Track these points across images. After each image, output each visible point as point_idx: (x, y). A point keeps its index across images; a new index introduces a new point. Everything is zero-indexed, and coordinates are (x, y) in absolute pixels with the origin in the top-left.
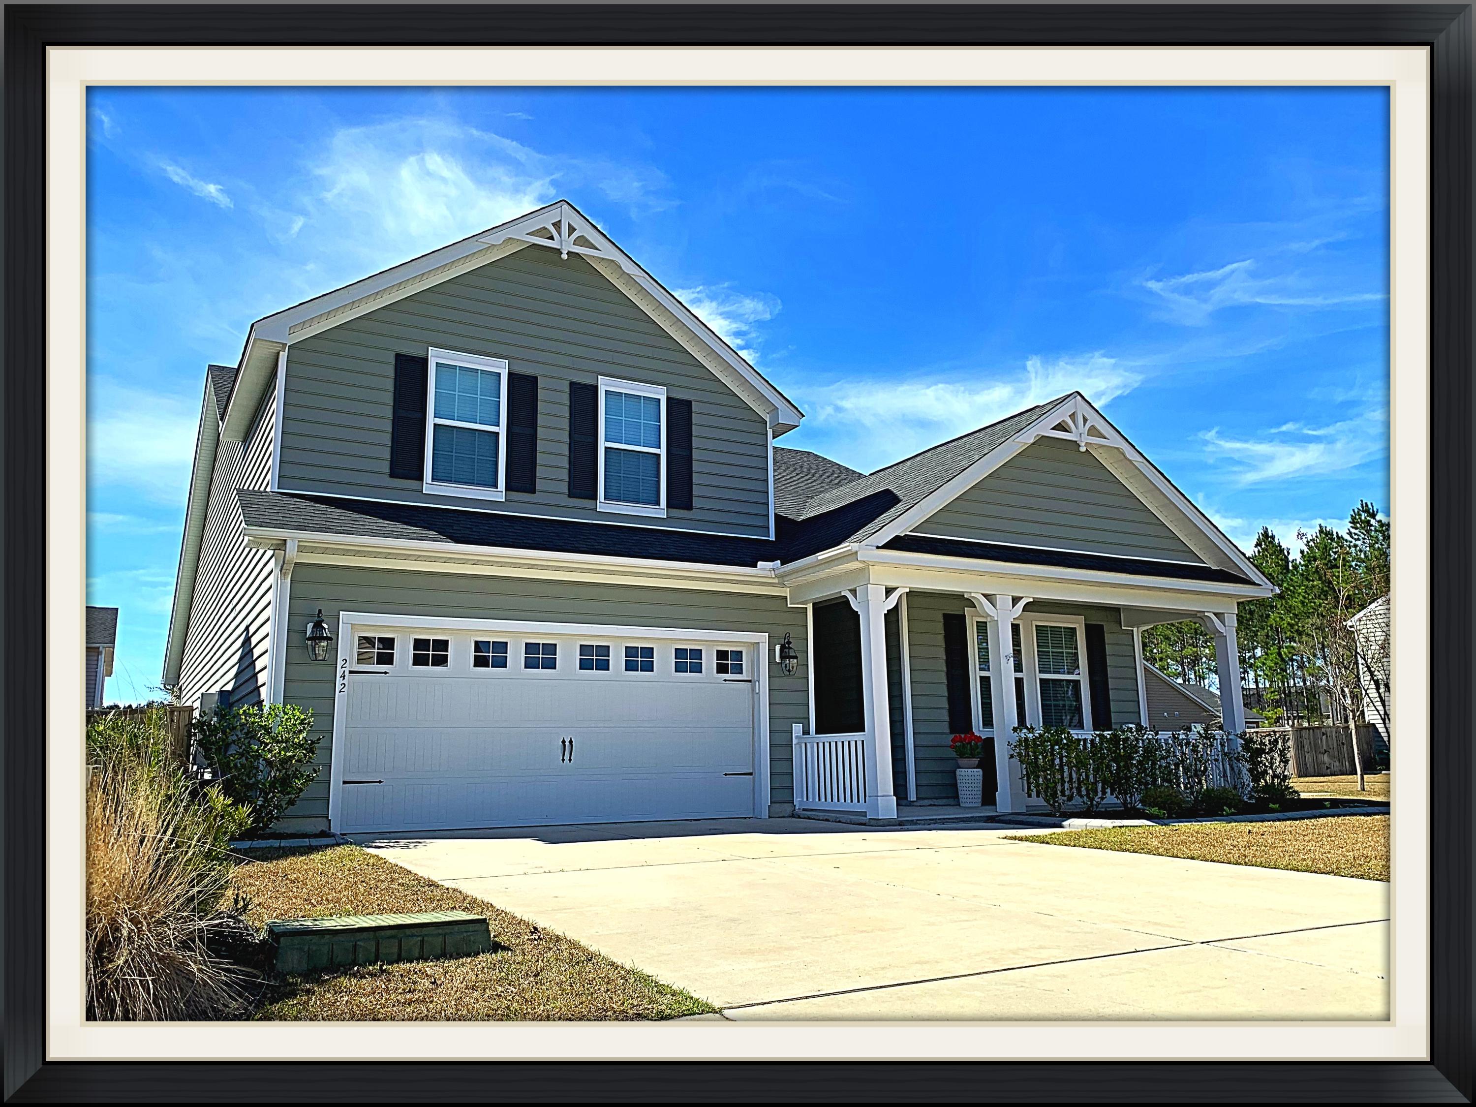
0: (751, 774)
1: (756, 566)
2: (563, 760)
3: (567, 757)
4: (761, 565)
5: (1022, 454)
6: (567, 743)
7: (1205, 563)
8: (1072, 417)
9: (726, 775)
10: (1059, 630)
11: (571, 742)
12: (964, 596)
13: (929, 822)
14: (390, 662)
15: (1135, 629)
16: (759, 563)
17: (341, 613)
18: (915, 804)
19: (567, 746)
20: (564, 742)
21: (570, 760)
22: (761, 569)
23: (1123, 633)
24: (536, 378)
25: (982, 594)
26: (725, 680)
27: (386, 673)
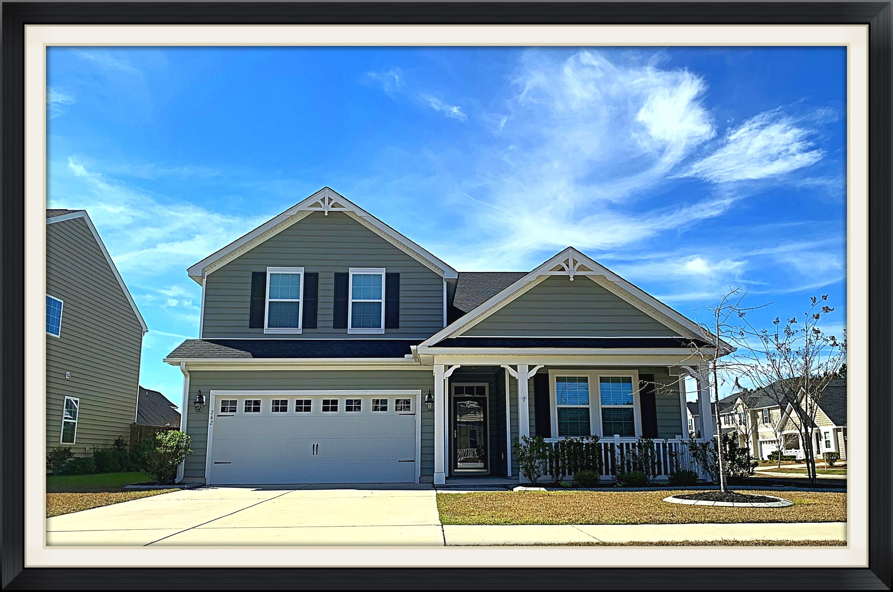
0: (414, 461)
1: (404, 357)
2: (313, 454)
3: (315, 453)
4: (406, 356)
5: (538, 286)
6: (315, 446)
7: (682, 336)
8: (566, 262)
9: (399, 461)
10: (619, 379)
11: (317, 445)
12: (500, 366)
13: (466, 486)
14: (235, 411)
15: (679, 375)
16: (406, 355)
17: (211, 391)
18: (510, 478)
19: (315, 448)
20: (314, 445)
21: (317, 454)
22: (406, 358)
23: (670, 379)
24: (318, 274)
25: (509, 365)
26: (400, 414)
27: (233, 416)
